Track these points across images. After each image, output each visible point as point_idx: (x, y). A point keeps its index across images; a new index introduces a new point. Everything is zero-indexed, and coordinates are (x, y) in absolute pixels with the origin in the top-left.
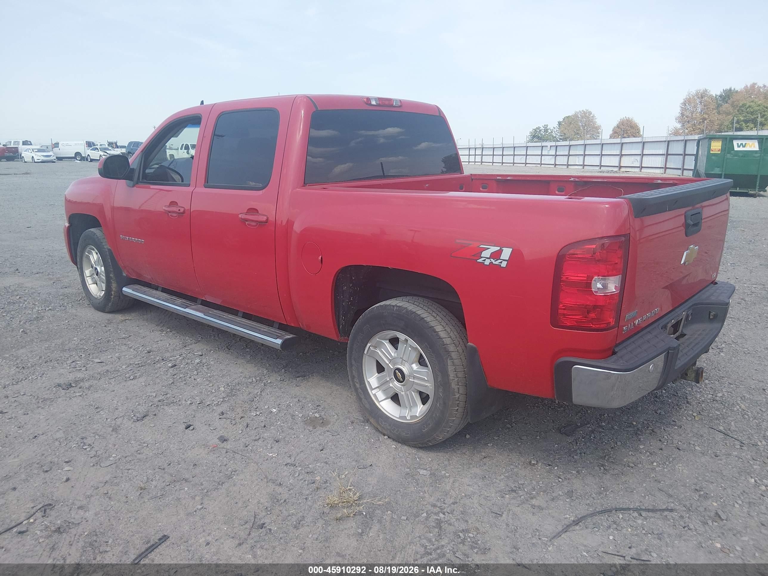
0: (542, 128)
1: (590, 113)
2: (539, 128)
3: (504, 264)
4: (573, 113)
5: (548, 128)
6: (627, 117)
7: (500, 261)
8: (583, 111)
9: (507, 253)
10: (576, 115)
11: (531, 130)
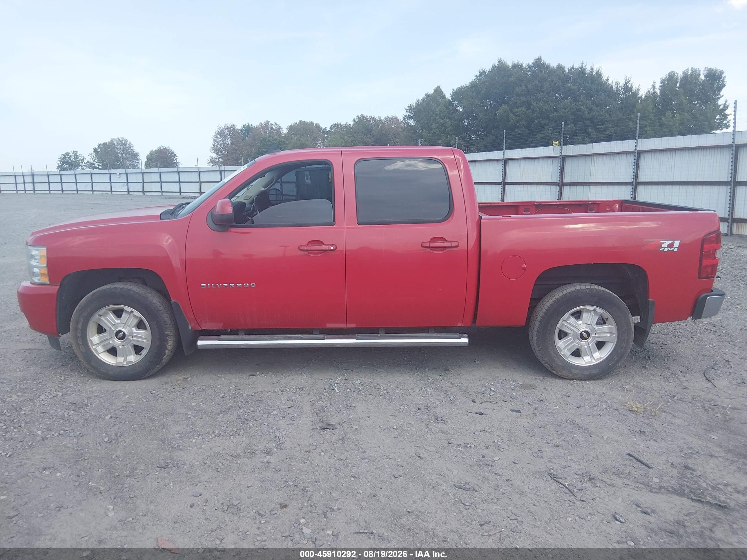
0: (71, 154)
1: (126, 141)
2: (67, 154)
3: (676, 250)
4: (110, 141)
5: (78, 154)
6: (163, 146)
7: (673, 248)
8: (118, 138)
9: (677, 243)
10: (112, 143)
11: (60, 155)
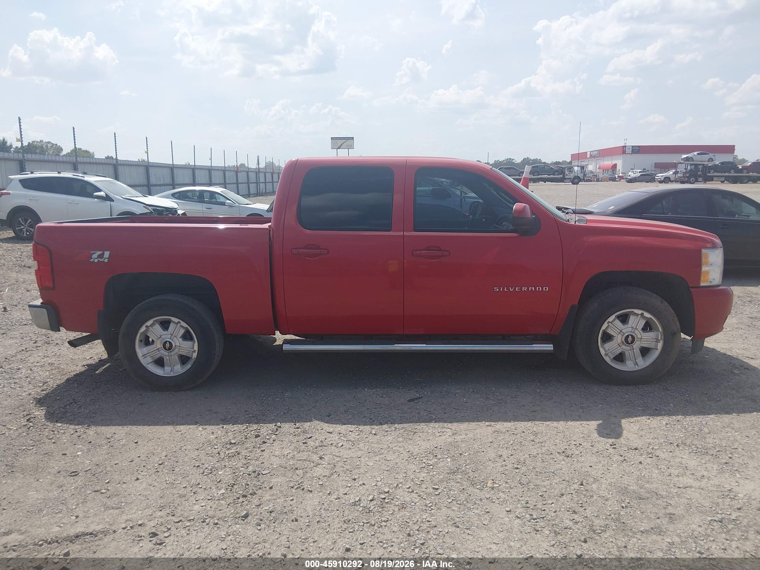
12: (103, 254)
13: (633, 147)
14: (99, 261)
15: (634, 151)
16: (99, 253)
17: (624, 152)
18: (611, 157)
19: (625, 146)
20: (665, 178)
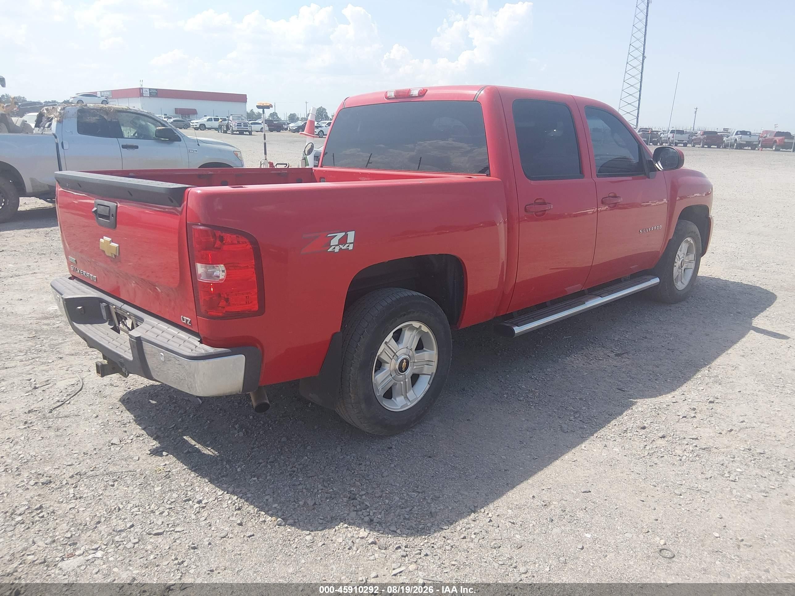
12: (345, 237)
13: (150, 89)
14: (341, 249)
15: (152, 93)
16: (340, 235)
17: (141, 95)
18: (127, 99)
19: (142, 89)
20: (201, 125)
